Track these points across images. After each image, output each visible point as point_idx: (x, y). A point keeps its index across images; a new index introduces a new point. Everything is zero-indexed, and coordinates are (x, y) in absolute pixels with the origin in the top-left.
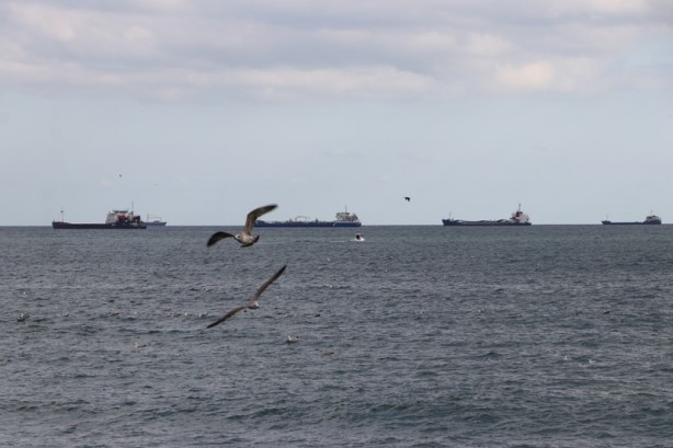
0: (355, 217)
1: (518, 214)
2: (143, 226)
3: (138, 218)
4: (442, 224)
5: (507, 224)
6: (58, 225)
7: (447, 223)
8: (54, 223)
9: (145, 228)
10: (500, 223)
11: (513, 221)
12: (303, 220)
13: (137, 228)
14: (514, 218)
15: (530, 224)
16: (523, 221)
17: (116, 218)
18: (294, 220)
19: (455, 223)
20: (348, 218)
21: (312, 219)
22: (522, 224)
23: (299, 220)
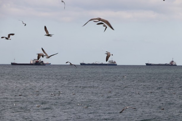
0: (115, 62)
1: (172, 62)
2: (44, 65)
3: (43, 62)
4: (146, 65)
5: (168, 65)
6: (13, 64)
7: (147, 64)
8: (11, 63)
9: (45, 65)
10: (166, 65)
11: (170, 64)
12: (97, 63)
13: (42, 65)
14: (171, 63)
15: (176, 65)
16: (174, 64)
17: (35, 62)
18: (95, 63)
19: (150, 65)
20: (113, 63)
21: (101, 63)
22: (174, 65)
23: (96, 63)
